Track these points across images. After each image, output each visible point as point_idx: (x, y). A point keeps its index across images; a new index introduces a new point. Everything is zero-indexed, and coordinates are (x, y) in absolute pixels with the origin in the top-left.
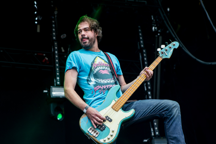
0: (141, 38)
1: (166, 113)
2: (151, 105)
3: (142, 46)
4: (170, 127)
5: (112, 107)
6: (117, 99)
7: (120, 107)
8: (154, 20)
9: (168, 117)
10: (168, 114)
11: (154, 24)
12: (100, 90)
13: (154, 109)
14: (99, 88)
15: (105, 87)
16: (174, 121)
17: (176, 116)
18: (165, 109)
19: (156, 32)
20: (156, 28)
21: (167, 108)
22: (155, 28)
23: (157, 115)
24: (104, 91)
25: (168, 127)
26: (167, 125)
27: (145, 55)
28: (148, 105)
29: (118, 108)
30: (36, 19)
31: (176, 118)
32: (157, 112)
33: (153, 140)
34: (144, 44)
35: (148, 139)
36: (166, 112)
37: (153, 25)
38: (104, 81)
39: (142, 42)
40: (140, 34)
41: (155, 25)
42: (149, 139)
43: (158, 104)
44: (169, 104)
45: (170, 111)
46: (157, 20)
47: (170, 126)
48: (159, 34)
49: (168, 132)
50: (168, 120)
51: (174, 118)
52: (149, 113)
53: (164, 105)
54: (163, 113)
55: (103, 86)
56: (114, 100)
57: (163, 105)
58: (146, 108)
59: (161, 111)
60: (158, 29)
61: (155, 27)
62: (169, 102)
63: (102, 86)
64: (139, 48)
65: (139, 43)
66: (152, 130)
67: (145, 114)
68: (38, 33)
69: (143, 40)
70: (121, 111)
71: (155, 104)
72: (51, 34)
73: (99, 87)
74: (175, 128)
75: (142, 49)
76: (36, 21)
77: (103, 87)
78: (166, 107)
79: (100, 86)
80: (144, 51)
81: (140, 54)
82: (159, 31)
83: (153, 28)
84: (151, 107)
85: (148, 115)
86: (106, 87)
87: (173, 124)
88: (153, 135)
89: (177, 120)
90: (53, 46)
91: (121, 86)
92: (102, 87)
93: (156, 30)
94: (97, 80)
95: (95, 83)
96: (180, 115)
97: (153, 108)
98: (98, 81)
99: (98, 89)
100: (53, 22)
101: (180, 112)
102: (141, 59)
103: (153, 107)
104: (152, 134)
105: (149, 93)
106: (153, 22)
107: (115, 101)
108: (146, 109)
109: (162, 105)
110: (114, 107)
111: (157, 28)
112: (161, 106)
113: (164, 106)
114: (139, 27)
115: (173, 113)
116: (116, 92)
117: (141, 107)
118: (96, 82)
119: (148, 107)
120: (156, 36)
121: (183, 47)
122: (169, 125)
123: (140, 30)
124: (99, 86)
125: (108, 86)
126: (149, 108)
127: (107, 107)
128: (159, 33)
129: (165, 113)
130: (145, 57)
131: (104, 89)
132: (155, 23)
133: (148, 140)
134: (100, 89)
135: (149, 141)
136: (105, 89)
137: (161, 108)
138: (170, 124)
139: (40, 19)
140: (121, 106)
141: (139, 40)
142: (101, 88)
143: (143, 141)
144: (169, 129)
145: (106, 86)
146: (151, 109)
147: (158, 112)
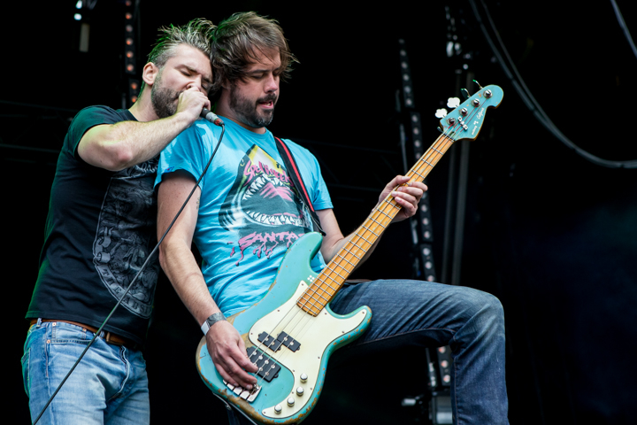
0: (406, 78)
1: (459, 328)
2: (411, 300)
3: (409, 102)
4: (465, 372)
5: (298, 304)
6: (313, 277)
7: (324, 302)
8: (453, 21)
9: (463, 343)
10: (465, 333)
11: (453, 34)
12: (256, 247)
13: (421, 315)
14: (254, 240)
15: (272, 239)
16: (482, 353)
17: (487, 339)
18: (455, 316)
19: (457, 59)
20: (457, 46)
21: (460, 313)
22: (454, 48)
23: (431, 335)
24: (268, 250)
25: (461, 371)
26: (457, 364)
27: (416, 131)
28: (403, 299)
29: (318, 306)
30: (79, 5)
31: (488, 345)
32: (429, 324)
33: (433, 400)
34: (415, 96)
35: (418, 398)
36: (458, 325)
37: (449, 36)
38: (273, 219)
39: (408, 89)
40: (404, 65)
41: (455, 38)
42: (422, 396)
43: (433, 300)
44: (469, 299)
45: (473, 324)
46: (463, 22)
47: (466, 369)
48: (466, 67)
49: (457, 386)
50: (464, 350)
51: (483, 344)
52: (407, 327)
53: (451, 303)
54: (450, 328)
55: (267, 235)
56: (302, 282)
57: (449, 301)
58: (396, 307)
59: (442, 323)
60: (464, 49)
61: (455, 42)
62: (467, 293)
63: (263, 236)
64: (398, 108)
65: (398, 92)
66: (431, 369)
67: (394, 327)
68: (83, 53)
69: (413, 83)
70: (327, 316)
71: (424, 298)
72: (121, 56)
73: (256, 236)
74: (481, 377)
75: (407, 112)
76: (79, 11)
77: (268, 239)
78: (459, 311)
79: (260, 235)
80: (415, 119)
81: (402, 128)
82: (468, 56)
83: (450, 47)
84: (414, 307)
85: (401, 333)
86: (277, 239)
87: (476, 364)
88: (433, 383)
89: (491, 350)
90: (124, 95)
91: (324, 234)
92: (266, 237)
93: (459, 53)
94: (252, 215)
95: (244, 225)
96: (504, 336)
97: (417, 310)
98: (253, 218)
99: (250, 242)
100: (128, 16)
101: (503, 327)
102: (403, 144)
103: (417, 307)
104: (429, 381)
105: (426, 252)
106: (449, 28)
107: (308, 283)
108: (398, 310)
109: (445, 304)
110: (303, 303)
111: (462, 48)
112: (441, 307)
113: (452, 306)
114: (402, 41)
115: (480, 329)
116: (309, 254)
117: (383, 302)
118: (247, 221)
119: (403, 305)
120: (459, 72)
121: (536, 108)
122: (464, 367)
123: (403, 53)
124: (254, 234)
125: (281, 235)
126: (405, 307)
127: (282, 304)
128: (467, 61)
129: (455, 329)
130: (417, 138)
131: (269, 244)
132: (454, 29)
133: (417, 401)
134: (258, 242)
135: (421, 403)
136: (273, 243)
137: (442, 314)
138: (468, 362)
139: (92, 6)
140: (327, 297)
141: (401, 84)
142: (261, 240)
143: (403, 404)
144: (462, 378)
145: (277, 235)
146: (413, 313)
147: (432, 325)
